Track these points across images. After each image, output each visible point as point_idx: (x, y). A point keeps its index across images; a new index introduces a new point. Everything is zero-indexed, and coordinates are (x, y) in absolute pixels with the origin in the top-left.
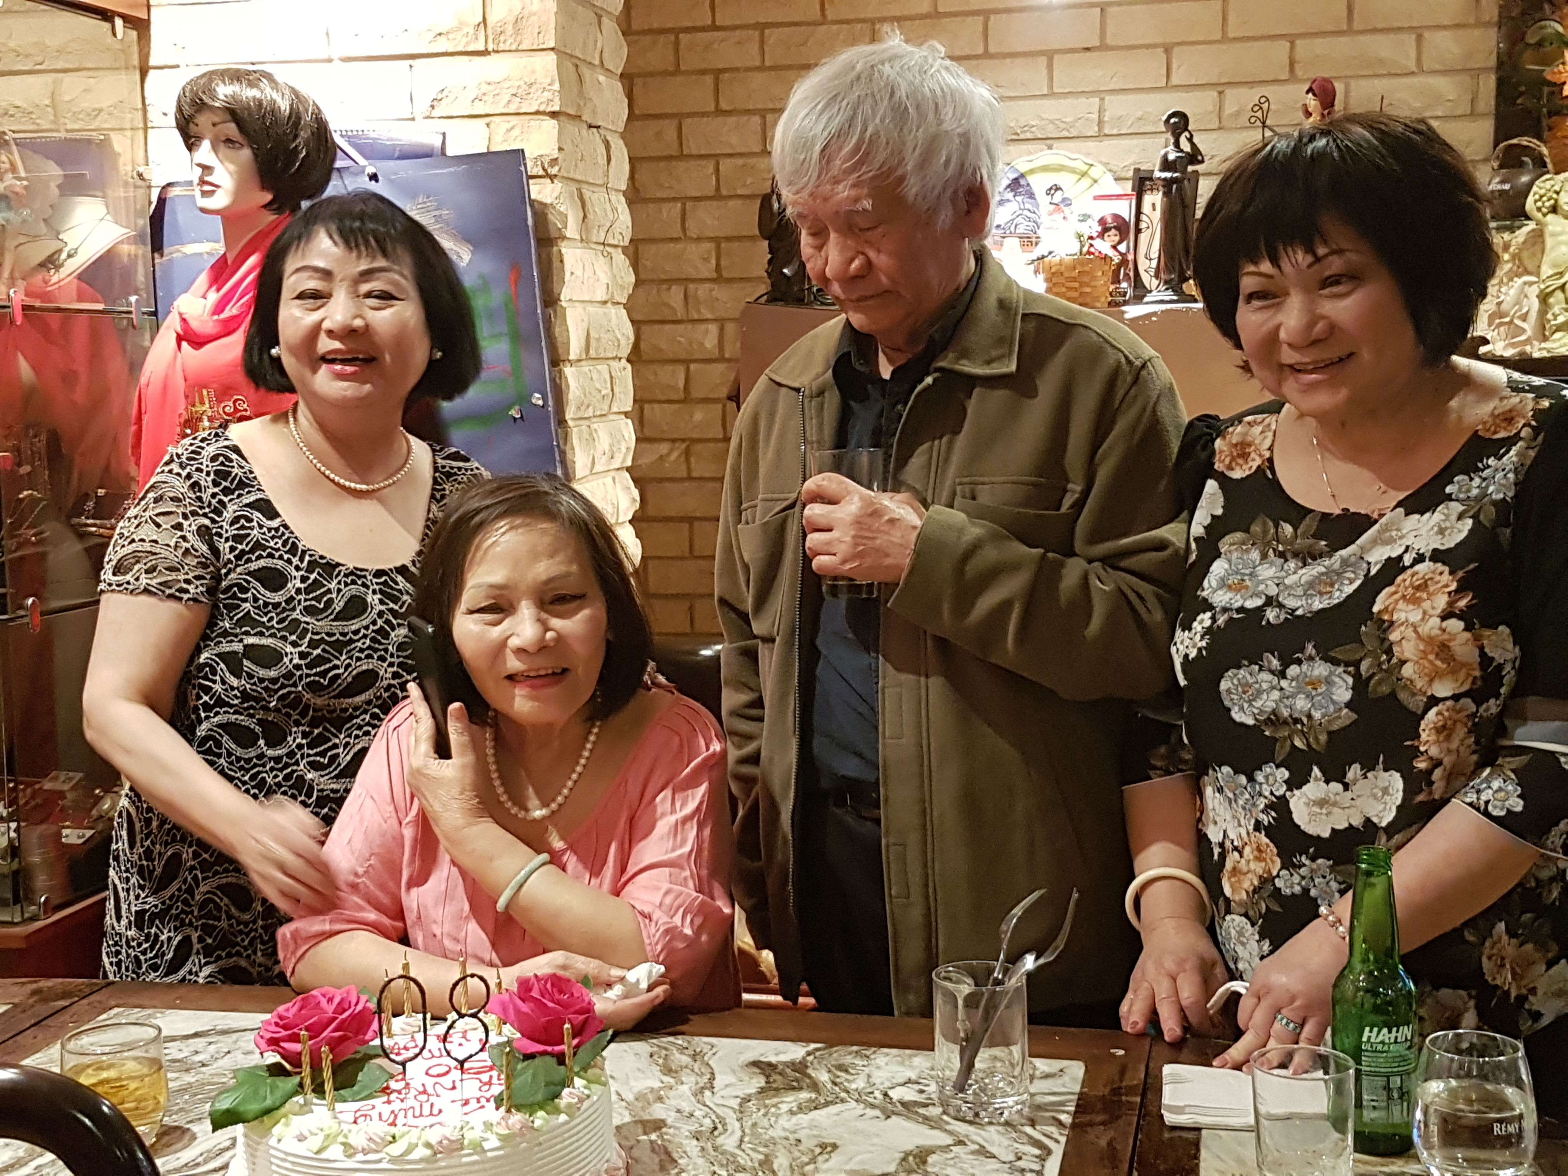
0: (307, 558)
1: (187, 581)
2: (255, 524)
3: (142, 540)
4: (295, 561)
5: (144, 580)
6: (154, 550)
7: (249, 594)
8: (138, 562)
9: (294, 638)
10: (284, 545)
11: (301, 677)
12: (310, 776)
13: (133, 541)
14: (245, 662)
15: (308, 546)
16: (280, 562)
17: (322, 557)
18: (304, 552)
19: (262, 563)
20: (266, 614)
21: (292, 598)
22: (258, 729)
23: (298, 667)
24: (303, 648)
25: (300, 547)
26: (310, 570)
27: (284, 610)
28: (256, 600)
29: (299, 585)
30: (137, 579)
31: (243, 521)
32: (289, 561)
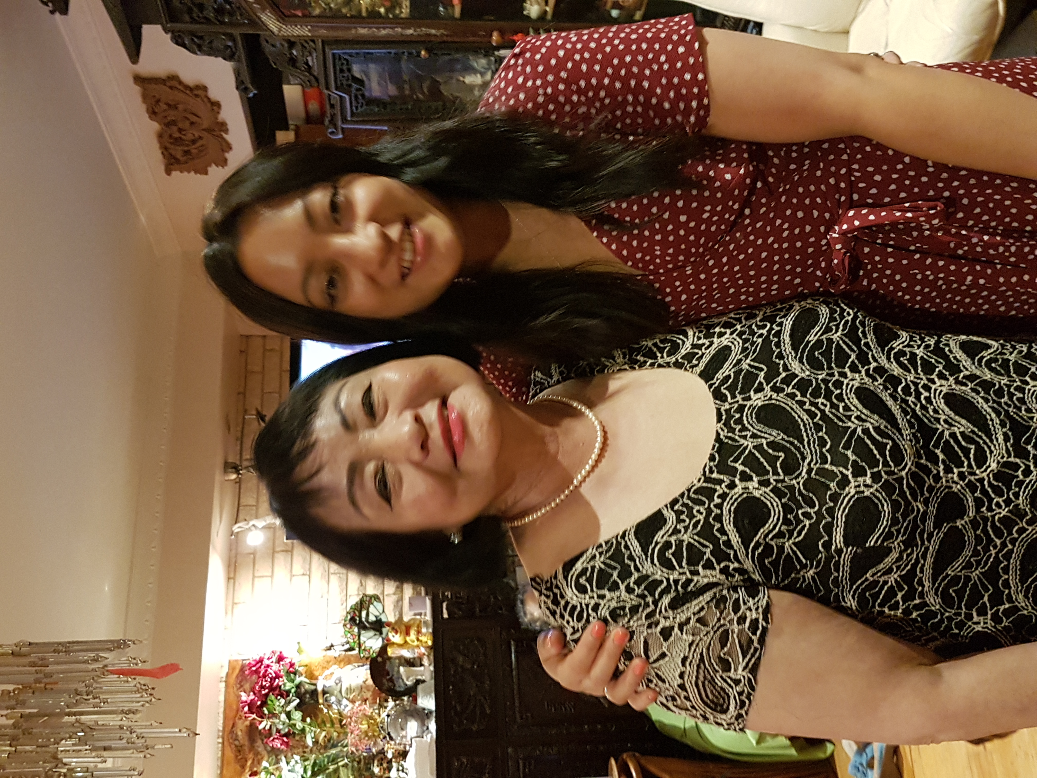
0: (715, 475)
1: (742, 620)
2: (673, 539)
3: (681, 676)
4: (720, 490)
5: (740, 673)
6: (696, 662)
7: (773, 543)
8: (712, 682)
9: (833, 485)
10: (701, 503)
11: (889, 473)
12: (994, 466)
13: (682, 687)
14: (871, 543)
15: (699, 474)
16: (726, 507)
17: (712, 458)
18: (707, 480)
19: (730, 528)
20: (799, 521)
21: (775, 491)
22: (945, 527)
23: (876, 477)
24: (849, 473)
25: (701, 484)
26: (732, 472)
27: (793, 498)
28: (780, 535)
29: (755, 483)
30: (737, 682)
31: (669, 554)
32: (723, 496)
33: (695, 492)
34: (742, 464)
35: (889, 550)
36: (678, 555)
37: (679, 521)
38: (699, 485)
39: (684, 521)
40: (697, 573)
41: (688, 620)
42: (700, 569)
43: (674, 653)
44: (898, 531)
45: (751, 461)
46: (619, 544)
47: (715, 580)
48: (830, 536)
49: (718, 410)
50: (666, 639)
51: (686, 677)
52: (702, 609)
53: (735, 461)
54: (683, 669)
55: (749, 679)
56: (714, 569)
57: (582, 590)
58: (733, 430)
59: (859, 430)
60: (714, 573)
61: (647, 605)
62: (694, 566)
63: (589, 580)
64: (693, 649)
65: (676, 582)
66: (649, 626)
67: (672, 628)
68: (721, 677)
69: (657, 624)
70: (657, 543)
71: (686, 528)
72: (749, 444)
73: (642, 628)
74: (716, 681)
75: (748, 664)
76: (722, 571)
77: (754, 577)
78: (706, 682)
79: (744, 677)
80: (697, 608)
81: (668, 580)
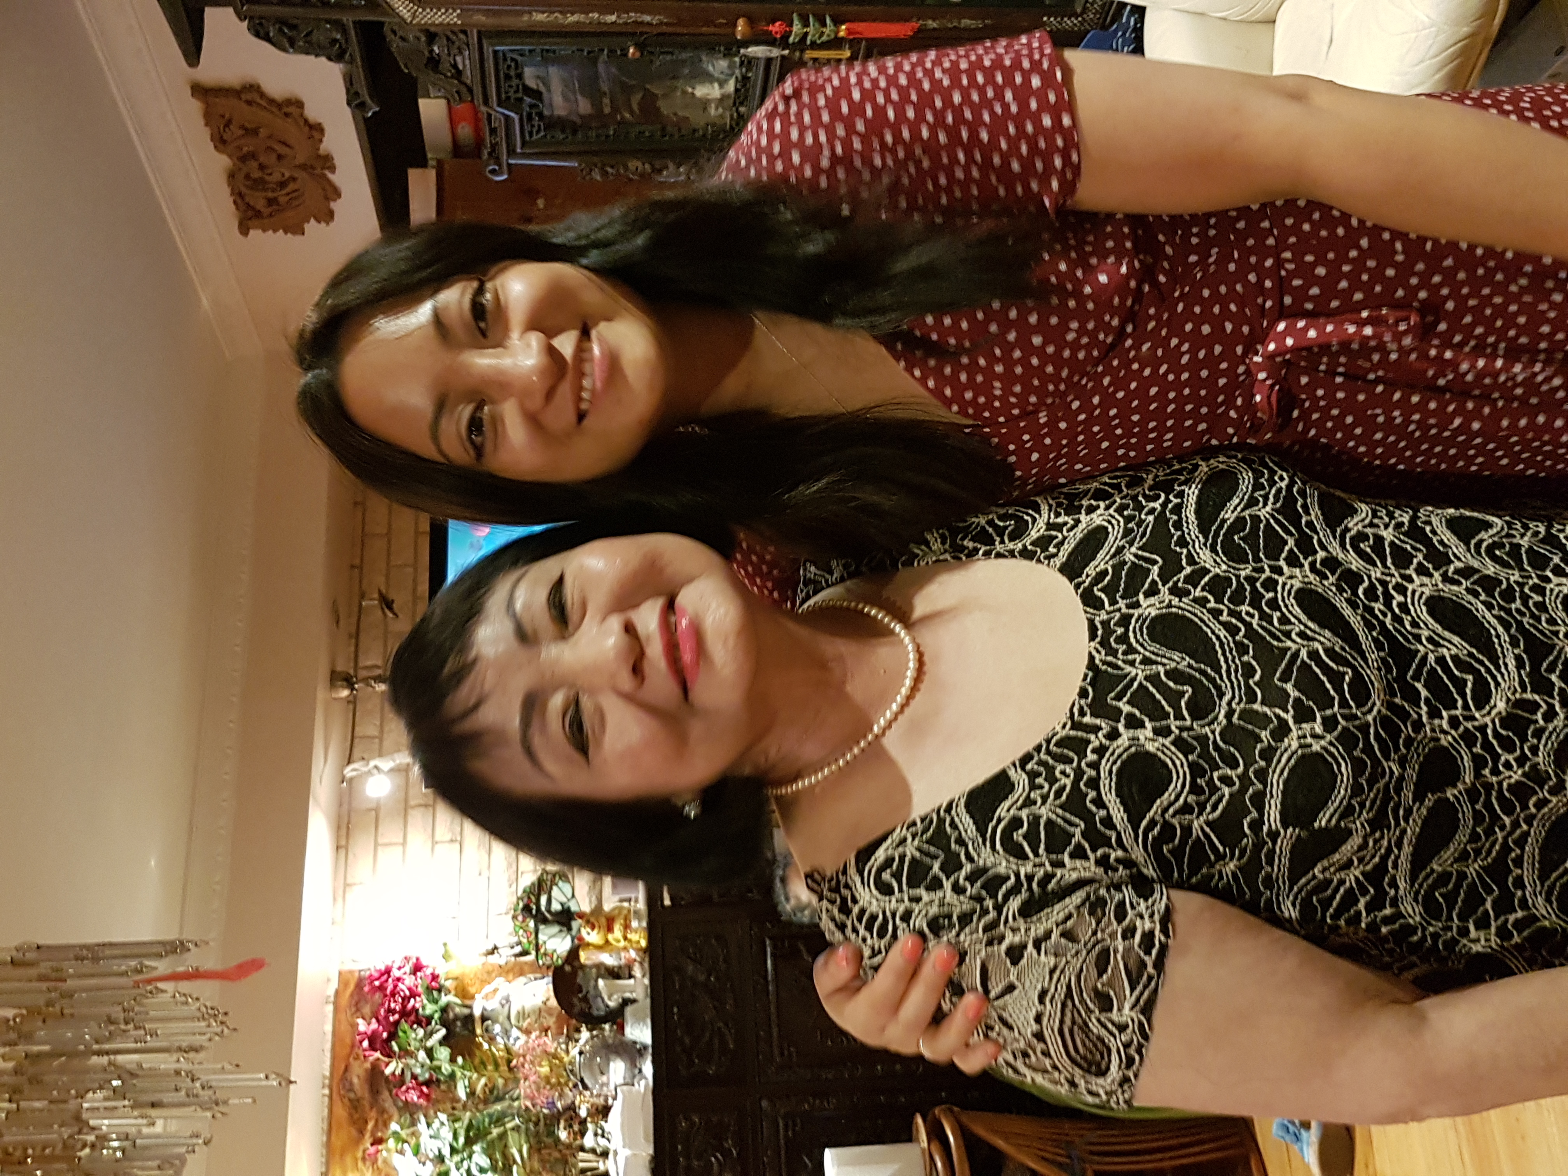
1: (1129, 933)
11: (1349, 718)
12: (1501, 706)
13: (1039, 1036)
15: (1064, 717)
22: (1430, 799)
25: (1067, 732)
29: (1148, 732)
33: (1057, 744)
34: (1128, 702)
35: (1349, 833)
36: (1032, 837)
37: (1033, 787)
38: (1064, 733)
39: (1041, 787)
40: (1062, 865)
41: (1048, 935)
42: (1066, 859)
43: (1027, 984)
44: (1362, 805)
46: (941, 821)
47: (1087, 875)
48: (1260, 810)
49: (1091, 622)
50: (1015, 963)
51: (1045, 1020)
52: (1069, 917)
53: (1119, 698)
54: (1040, 1008)
55: (1141, 1024)
56: (1087, 858)
57: (886, 890)
58: (1114, 653)
59: (1304, 653)
60: (1087, 864)
61: (985, 912)
62: (1057, 853)
63: (897, 876)
64: (1055, 977)
65: (1030, 878)
66: (990, 943)
67: (1024, 946)
68: (1099, 1020)
69: (1002, 938)
70: (999, 820)
71: (1045, 798)
72: (1139, 673)
73: (978, 947)
74: (1090, 1025)
75: (1138, 1000)
76: (1098, 863)
77: (1145, 871)
78: (1076, 1028)
79: (1133, 1020)
80: (1062, 916)
81: (1017, 875)
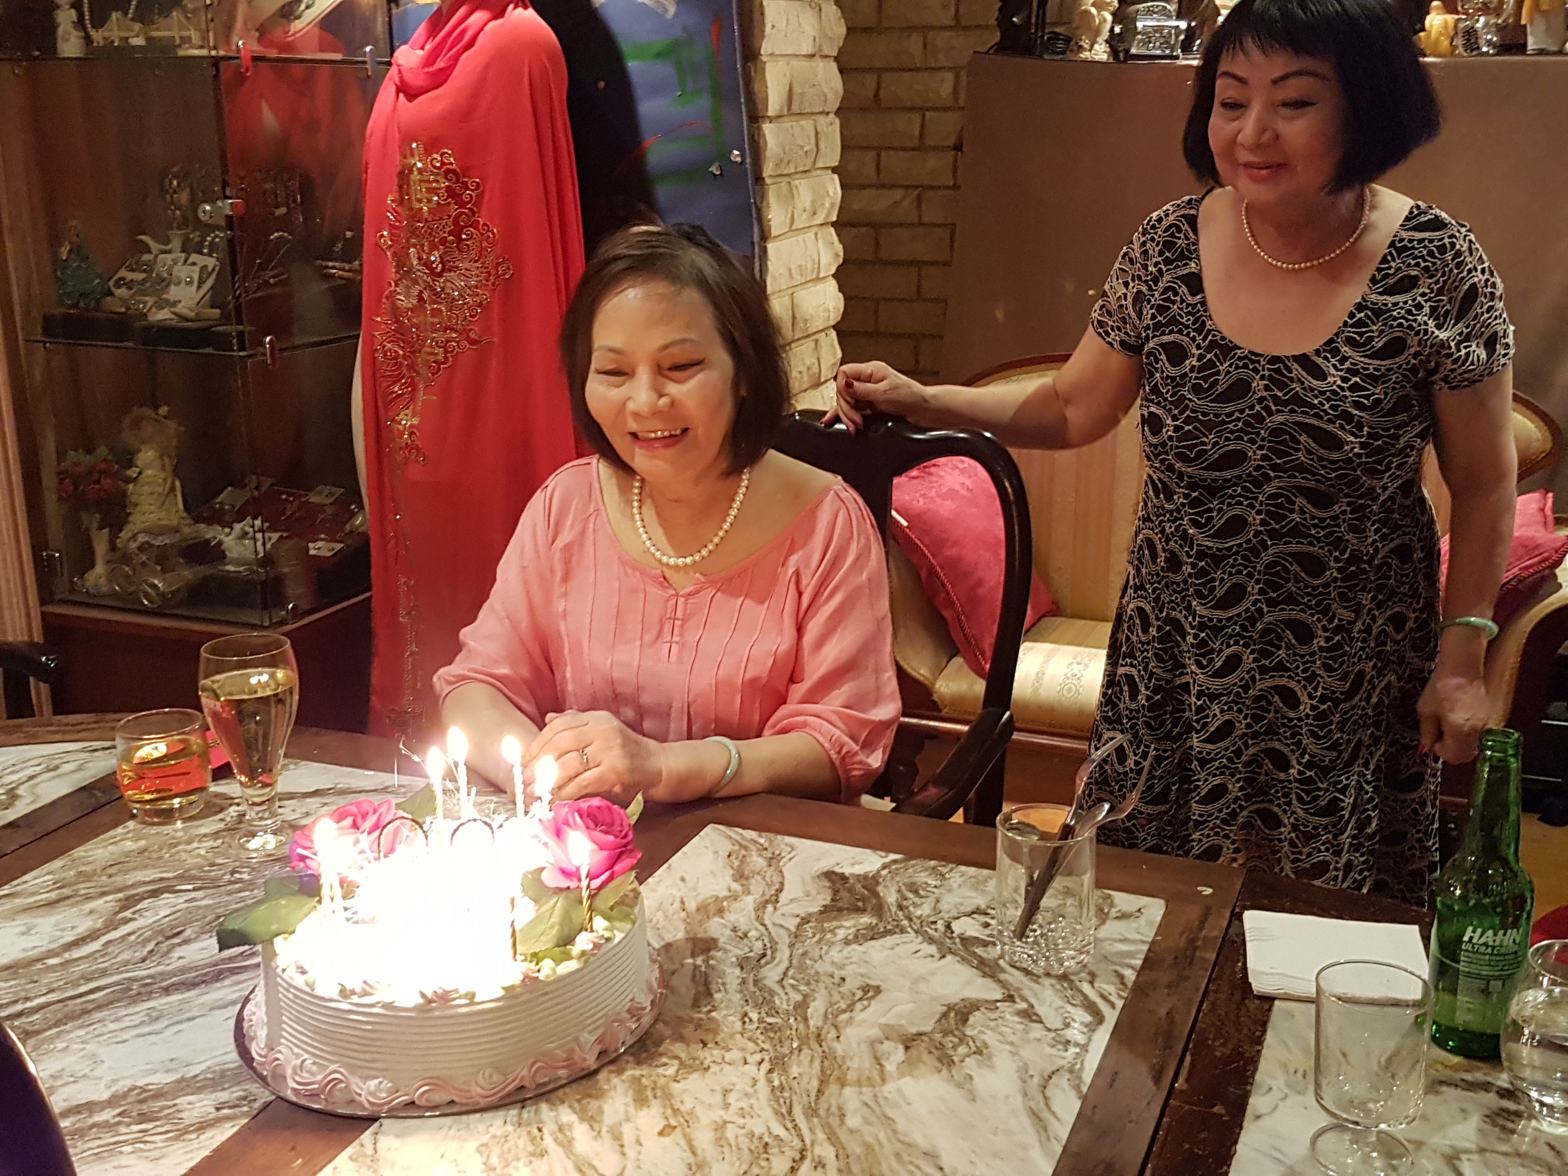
0: (1210, 337)
2: (1178, 298)
4: (1199, 339)
10: (1194, 323)
15: (1215, 327)
16: (1186, 339)
17: (1223, 339)
18: (1209, 331)
25: (1208, 327)
26: (1208, 350)
32: (1194, 339)
34: (1211, 359)
37: (1188, 305)
40: (1151, 309)
42: (1153, 311)
45: (1211, 364)
57: (1168, 229)
62: (1157, 308)
63: (1172, 235)
